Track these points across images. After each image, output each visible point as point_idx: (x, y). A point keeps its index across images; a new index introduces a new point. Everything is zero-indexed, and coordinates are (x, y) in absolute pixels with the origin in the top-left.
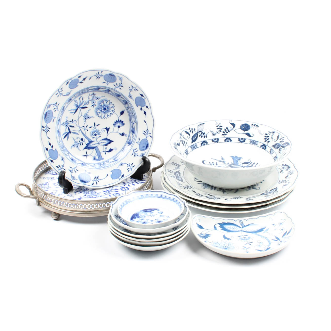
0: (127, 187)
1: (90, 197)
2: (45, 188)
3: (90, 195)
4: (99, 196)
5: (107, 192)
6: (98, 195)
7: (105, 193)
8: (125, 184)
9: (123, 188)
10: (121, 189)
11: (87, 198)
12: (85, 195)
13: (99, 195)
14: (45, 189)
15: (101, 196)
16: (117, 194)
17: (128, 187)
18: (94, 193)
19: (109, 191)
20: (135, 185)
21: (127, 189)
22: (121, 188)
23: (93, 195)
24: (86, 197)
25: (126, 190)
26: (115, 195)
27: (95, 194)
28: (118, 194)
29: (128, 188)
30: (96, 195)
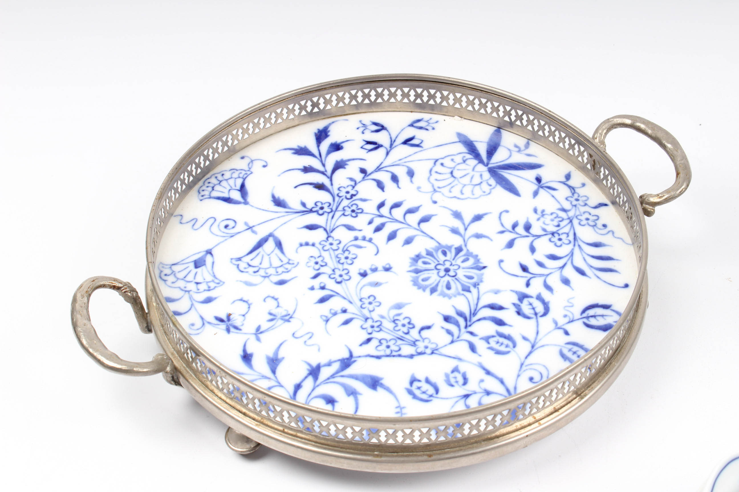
0: (539, 298)
1: (388, 352)
2: (197, 283)
3: (388, 337)
4: (426, 347)
5: (457, 324)
6: (424, 339)
7: (449, 332)
8: (529, 276)
9: (526, 301)
10: (514, 304)
11: (378, 357)
12: (369, 340)
13: (426, 343)
14: (198, 292)
15: (433, 346)
16: (501, 340)
17: (546, 295)
18: (404, 325)
19: (466, 319)
20: (572, 284)
21: (540, 308)
22: (515, 299)
23: (399, 342)
24: (371, 348)
25: (536, 314)
26: (493, 342)
27: (407, 333)
28: (506, 342)
29: (546, 300)
30: (414, 344)
